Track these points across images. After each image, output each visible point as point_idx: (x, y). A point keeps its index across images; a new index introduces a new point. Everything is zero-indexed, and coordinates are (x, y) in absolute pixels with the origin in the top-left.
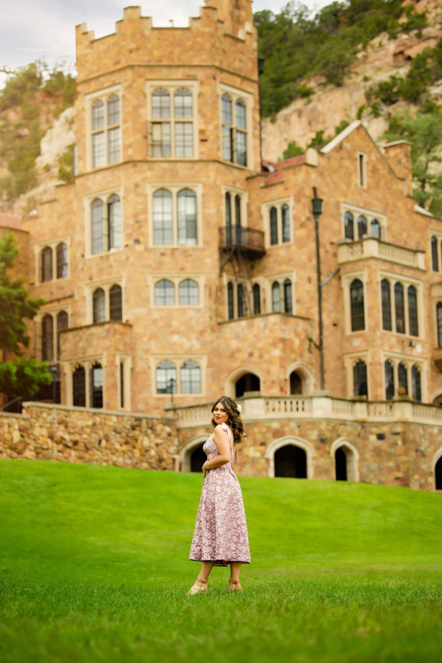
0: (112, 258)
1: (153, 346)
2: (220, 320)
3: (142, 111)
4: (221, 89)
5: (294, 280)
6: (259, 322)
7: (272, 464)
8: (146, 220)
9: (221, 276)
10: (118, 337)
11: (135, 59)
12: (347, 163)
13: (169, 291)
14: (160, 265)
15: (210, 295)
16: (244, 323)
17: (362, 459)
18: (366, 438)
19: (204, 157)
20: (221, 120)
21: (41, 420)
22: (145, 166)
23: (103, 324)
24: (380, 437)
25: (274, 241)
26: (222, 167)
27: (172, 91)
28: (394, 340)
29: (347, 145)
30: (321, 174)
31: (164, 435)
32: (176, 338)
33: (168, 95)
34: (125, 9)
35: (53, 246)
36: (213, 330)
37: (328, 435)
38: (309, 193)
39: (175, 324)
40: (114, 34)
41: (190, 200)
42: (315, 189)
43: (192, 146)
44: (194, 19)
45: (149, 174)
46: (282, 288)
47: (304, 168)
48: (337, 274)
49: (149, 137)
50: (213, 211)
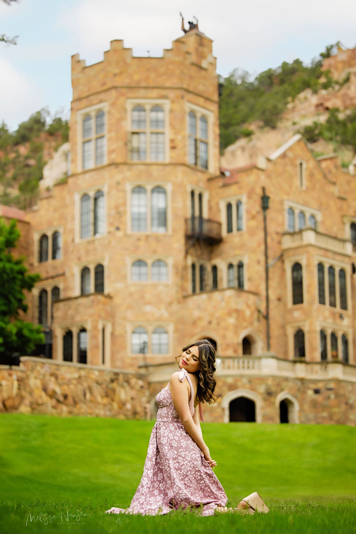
0: (97, 243)
1: (130, 314)
2: (185, 294)
3: (123, 123)
4: (188, 106)
5: (246, 261)
6: (217, 295)
7: (227, 413)
8: (125, 212)
9: (186, 257)
10: (101, 306)
11: (118, 81)
12: (289, 168)
13: (143, 270)
14: (136, 248)
15: (177, 273)
16: (204, 296)
17: (302, 410)
18: (304, 392)
19: (173, 161)
20: (188, 131)
21: (35, 372)
22: (125, 168)
23: (88, 296)
24: (317, 392)
25: (230, 230)
26: (188, 170)
27: (148, 107)
28: (327, 313)
29: (290, 154)
30: (269, 177)
31: (138, 387)
32: (148, 308)
33: (144, 110)
34: (112, 42)
35: (50, 234)
36: (179, 302)
37: (273, 389)
38: (259, 191)
39: (148, 296)
40: (101, 62)
41: (162, 196)
42: (264, 189)
43: (164, 152)
44: (167, 50)
45: (128, 174)
46: (235, 269)
47: (255, 171)
48: (281, 258)
49: (129, 145)
50: (179, 204)
